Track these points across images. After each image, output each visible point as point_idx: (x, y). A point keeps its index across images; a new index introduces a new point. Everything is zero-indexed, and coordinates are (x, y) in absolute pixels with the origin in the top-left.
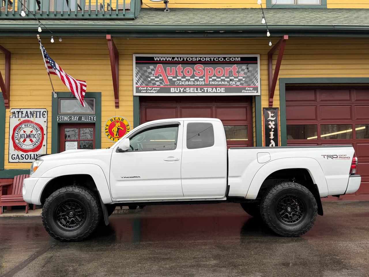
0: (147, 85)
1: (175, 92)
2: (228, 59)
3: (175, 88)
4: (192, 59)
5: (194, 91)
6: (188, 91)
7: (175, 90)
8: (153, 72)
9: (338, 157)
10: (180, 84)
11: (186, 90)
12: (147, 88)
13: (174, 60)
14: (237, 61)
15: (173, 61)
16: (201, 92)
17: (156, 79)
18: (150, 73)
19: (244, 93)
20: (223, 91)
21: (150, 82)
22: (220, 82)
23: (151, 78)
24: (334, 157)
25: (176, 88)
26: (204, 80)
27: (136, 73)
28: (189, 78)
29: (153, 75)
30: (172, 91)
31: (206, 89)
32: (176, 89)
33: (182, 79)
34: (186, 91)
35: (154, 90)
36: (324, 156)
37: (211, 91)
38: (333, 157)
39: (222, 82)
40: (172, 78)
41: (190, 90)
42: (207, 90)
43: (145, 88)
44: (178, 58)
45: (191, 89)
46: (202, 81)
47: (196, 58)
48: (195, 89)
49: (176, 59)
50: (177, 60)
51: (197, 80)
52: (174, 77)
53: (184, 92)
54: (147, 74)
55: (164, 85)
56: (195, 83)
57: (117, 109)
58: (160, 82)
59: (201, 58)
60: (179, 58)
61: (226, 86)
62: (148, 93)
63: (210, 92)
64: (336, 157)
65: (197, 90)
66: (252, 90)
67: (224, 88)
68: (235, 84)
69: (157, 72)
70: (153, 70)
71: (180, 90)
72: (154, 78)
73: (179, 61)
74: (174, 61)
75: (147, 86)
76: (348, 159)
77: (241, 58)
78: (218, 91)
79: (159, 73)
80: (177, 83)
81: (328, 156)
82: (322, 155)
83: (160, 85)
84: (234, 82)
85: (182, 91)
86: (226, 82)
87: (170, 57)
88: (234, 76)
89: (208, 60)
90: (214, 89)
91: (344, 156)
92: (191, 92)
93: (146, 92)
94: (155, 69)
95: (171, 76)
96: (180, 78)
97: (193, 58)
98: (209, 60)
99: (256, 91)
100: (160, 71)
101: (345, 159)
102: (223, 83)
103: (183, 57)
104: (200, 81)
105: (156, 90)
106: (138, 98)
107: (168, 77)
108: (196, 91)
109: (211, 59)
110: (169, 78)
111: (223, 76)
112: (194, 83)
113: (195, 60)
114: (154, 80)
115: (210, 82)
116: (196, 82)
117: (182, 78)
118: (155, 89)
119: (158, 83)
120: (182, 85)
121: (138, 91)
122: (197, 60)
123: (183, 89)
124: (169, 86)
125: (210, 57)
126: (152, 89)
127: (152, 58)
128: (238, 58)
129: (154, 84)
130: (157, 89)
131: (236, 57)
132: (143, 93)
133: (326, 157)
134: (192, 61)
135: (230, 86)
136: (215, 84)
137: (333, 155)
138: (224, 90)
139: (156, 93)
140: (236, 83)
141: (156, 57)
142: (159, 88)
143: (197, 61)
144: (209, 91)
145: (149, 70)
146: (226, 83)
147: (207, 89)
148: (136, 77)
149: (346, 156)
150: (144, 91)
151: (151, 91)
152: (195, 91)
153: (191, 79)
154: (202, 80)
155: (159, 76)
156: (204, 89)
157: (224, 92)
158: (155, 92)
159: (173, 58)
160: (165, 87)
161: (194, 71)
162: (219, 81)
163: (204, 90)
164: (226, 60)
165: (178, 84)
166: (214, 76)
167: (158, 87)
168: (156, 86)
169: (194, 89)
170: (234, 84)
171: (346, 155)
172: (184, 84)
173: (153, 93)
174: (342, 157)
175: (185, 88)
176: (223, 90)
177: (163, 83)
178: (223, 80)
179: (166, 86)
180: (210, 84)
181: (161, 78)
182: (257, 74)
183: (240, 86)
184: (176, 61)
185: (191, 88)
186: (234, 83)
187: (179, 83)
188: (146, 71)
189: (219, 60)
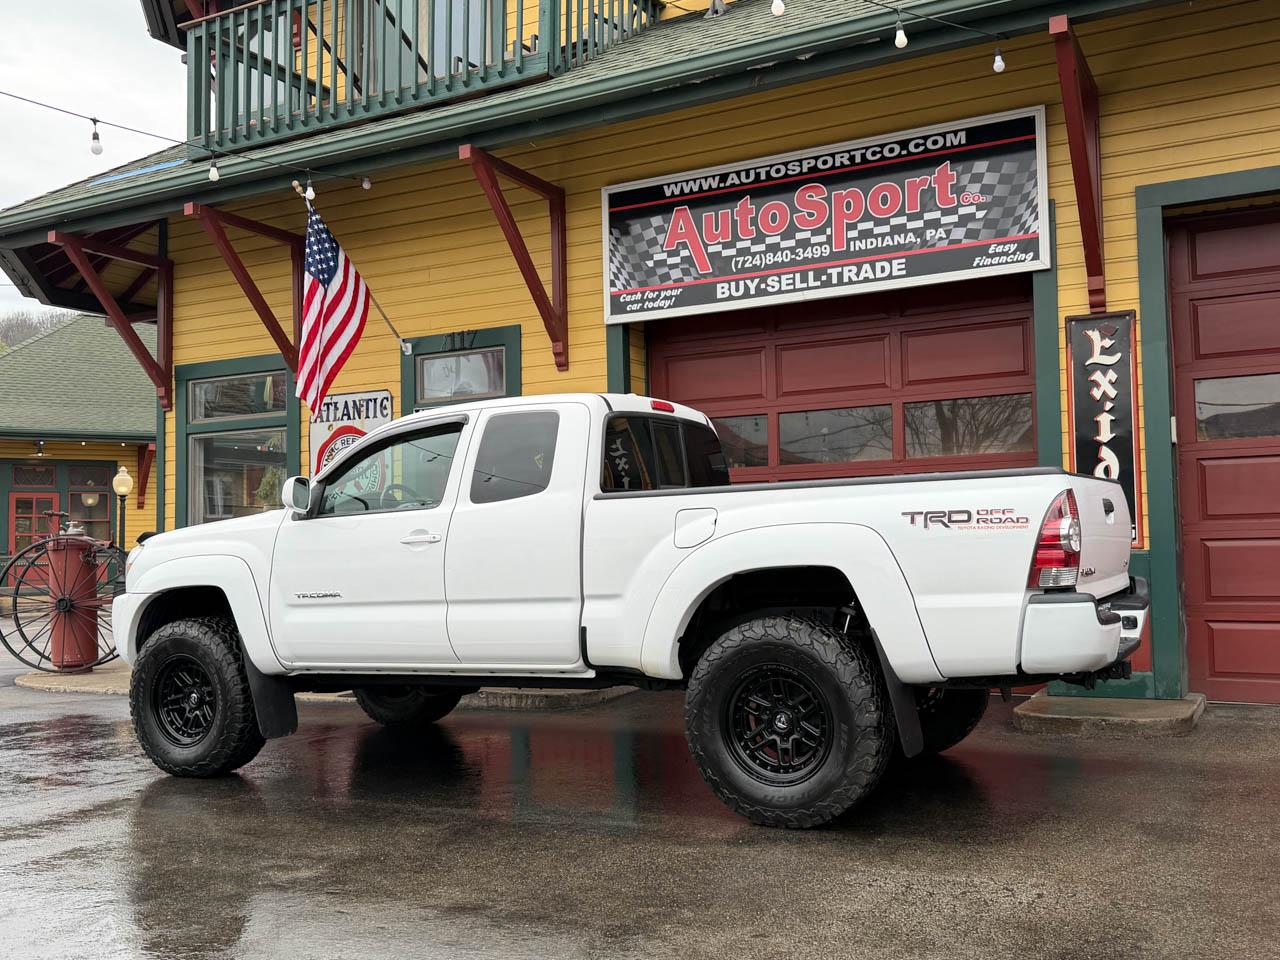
0: (643, 284)
1: (731, 298)
2: (917, 146)
3: (729, 282)
4: (787, 169)
5: (794, 284)
6: (773, 287)
7: (729, 289)
8: (661, 238)
9: (975, 517)
10: (747, 265)
11: (767, 285)
12: (643, 293)
13: (728, 184)
14: (952, 146)
15: (722, 188)
16: (818, 283)
17: (671, 261)
18: (653, 242)
19: (984, 266)
20: (899, 270)
21: (651, 272)
22: (888, 238)
23: (657, 257)
24: (955, 517)
25: (733, 281)
26: (829, 241)
27: (611, 250)
28: (777, 239)
29: (662, 246)
30: (719, 296)
31: (834, 272)
32: (733, 284)
33: (755, 249)
34: (765, 289)
35: (666, 298)
36: (913, 516)
37: (854, 279)
38: (950, 521)
39: (896, 237)
40: (719, 248)
41: (780, 282)
42: (840, 275)
43: (639, 296)
44: (738, 173)
45: (784, 277)
46: (820, 244)
47: (800, 161)
48: (798, 276)
49: (733, 180)
50: (737, 182)
51: (804, 244)
52: (726, 246)
53: (760, 293)
54: (642, 247)
55: (695, 278)
56: (797, 254)
57: (564, 375)
58: (681, 267)
59: (816, 158)
60: (743, 174)
61: (911, 249)
62: (648, 309)
63: (851, 282)
64: (965, 517)
65: (804, 279)
66: (1014, 253)
67: (904, 260)
68: (944, 236)
69: (674, 235)
70: (660, 230)
71: (747, 288)
72: (664, 256)
73: (742, 184)
74: (728, 187)
75: (642, 289)
76: (1018, 525)
77: (970, 132)
78: (879, 275)
79: (680, 236)
80: (737, 263)
81: (929, 516)
82: (903, 514)
83: (681, 280)
84: (941, 230)
85: (753, 292)
86: (911, 234)
87: (714, 177)
88: (940, 209)
89: (842, 162)
90: (866, 267)
91: (1000, 515)
92: (786, 291)
93: (642, 309)
94: (666, 226)
95: (719, 243)
96: (747, 244)
97: (790, 166)
98: (847, 162)
99: (1031, 254)
100: (681, 229)
101: (1007, 527)
102: (899, 239)
103: (755, 169)
104: (813, 245)
105: (670, 298)
106: (620, 330)
107: (706, 246)
108: (802, 282)
109: (852, 158)
110: (711, 249)
111: (901, 213)
112: (793, 256)
113: (798, 170)
114: (661, 263)
115: (852, 243)
116: (801, 250)
117: (754, 242)
118: (668, 293)
119: (676, 274)
120: (755, 268)
121: (618, 307)
122: (805, 170)
123: (757, 281)
124: (711, 279)
125: (848, 152)
126: (658, 296)
127: (658, 191)
128: (955, 133)
129: (666, 277)
130: (674, 293)
131: (948, 133)
132: (632, 311)
133: (920, 519)
134: (786, 175)
135: (925, 250)
136: (869, 247)
137: (951, 513)
138: (903, 266)
139: (670, 307)
140: (948, 233)
141: (669, 185)
142: (680, 290)
143: (806, 173)
144: (846, 280)
145: (650, 234)
146: (911, 237)
147: (840, 269)
148: (611, 261)
149: (1008, 515)
150: (635, 307)
151: (656, 305)
152: (799, 285)
153: (784, 244)
154: (823, 238)
155: (680, 248)
156: (829, 271)
157: (904, 272)
158: (668, 303)
159: (724, 177)
160: (698, 282)
161: (794, 210)
162: (883, 236)
163: (830, 276)
164: (909, 152)
165: (739, 266)
166: (867, 218)
167: (675, 288)
168: (671, 282)
169: (794, 279)
170: (941, 239)
171: (1011, 511)
172: (758, 263)
173: (662, 308)
174: (989, 517)
175: (763, 280)
176: (897, 266)
177: (692, 270)
178: (900, 229)
179: (703, 281)
180: (852, 249)
181: (684, 253)
182: (1036, 185)
183: (964, 241)
184: (733, 185)
185: (782, 277)
186: (941, 233)
187: (744, 262)
188: (639, 238)
189: (883, 156)
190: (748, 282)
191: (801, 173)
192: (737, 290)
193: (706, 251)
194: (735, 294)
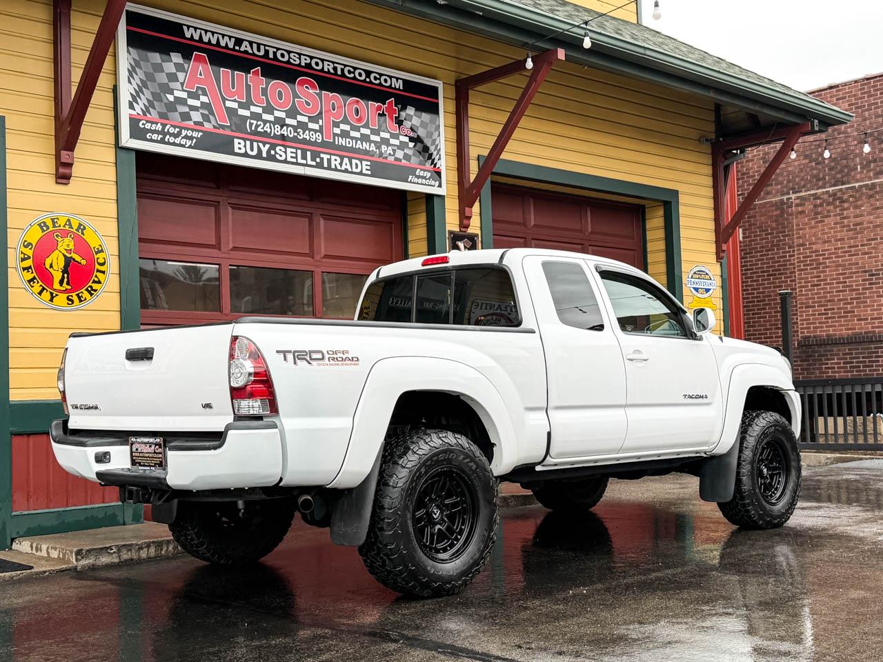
0: (163, 116)
1: (246, 155)
2: (375, 78)
3: (245, 140)
4: (290, 58)
5: (296, 158)
6: (281, 156)
7: (245, 146)
8: (181, 76)
10: (259, 129)
11: (276, 153)
12: (164, 126)
13: (242, 49)
14: (395, 88)
15: (237, 51)
16: (314, 163)
17: (191, 102)
18: (173, 77)
19: (414, 183)
20: (367, 169)
21: (171, 107)
22: (359, 142)
23: (177, 94)
25: (248, 140)
26: (321, 130)
27: (129, 70)
28: (283, 115)
29: (182, 84)
30: (236, 150)
31: (326, 157)
32: (248, 143)
33: (265, 117)
34: (275, 156)
35: (186, 137)
37: (339, 167)
39: (364, 143)
40: (235, 105)
41: (285, 152)
42: (329, 161)
43: (159, 127)
44: (251, 43)
45: (289, 150)
46: (316, 131)
47: (300, 54)
48: (299, 152)
49: (245, 47)
50: (250, 51)
51: (303, 126)
52: (241, 106)
53: (271, 158)
54: (162, 78)
55: (215, 127)
56: (298, 133)
57: (61, 188)
58: (201, 111)
59: (312, 58)
60: (255, 46)
61: (373, 156)
62: (169, 143)
63: (336, 170)
65: (304, 157)
66: (429, 179)
67: (369, 163)
68: (392, 153)
69: (193, 79)
70: (179, 67)
71: (260, 150)
72: (184, 95)
73: (254, 54)
74: (242, 52)
75: (165, 121)
77: (404, 81)
78: (354, 170)
79: (199, 81)
80: (251, 124)
83: (201, 124)
84: (390, 148)
85: (264, 155)
86: (373, 145)
87: (230, 37)
88: (389, 132)
89: (328, 69)
90: (346, 160)
92: (289, 163)
93: (162, 141)
94: (186, 66)
95: (235, 101)
96: (259, 110)
97: (292, 55)
98: (332, 71)
99: (437, 182)
100: (201, 75)
102: (366, 146)
103: (265, 45)
104: (310, 130)
105: (191, 138)
106: (133, 155)
107: (224, 100)
108: (302, 159)
109: (335, 69)
110: (228, 104)
111: (366, 126)
112: (296, 134)
113: (298, 62)
114: (182, 101)
115: (336, 137)
116: (302, 132)
117: (266, 110)
118: (189, 133)
119: (196, 116)
120: (265, 134)
121: (137, 133)
122: (303, 64)
123: (268, 146)
124: (228, 132)
125: (333, 63)
126: (179, 134)
127: (177, 29)
128: (397, 79)
129: (185, 117)
130: (195, 134)
131: (394, 77)
132: (151, 140)
134: (288, 62)
135: (381, 160)
136: (348, 145)
138: (369, 168)
139: (190, 147)
140: (394, 151)
141: (189, 27)
142: (201, 134)
143: (302, 67)
144: (333, 167)
145: (169, 67)
146: (373, 148)
147: (329, 157)
148: (130, 82)
150: (155, 137)
151: (177, 141)
152: (300, 161)
153: (288, 121)
154: (316, 127)
155: (200, 92)
156: (322, 155)
157: (369, 173)
158: (189, 142)
159: (239, 42)
160: (216, 131)
161: (296, 96)
162: (357, 139)
163: (322, 159)
164: (370, 80)
165: (253, 129)
166: (345, 121)
167: (196, 130)
168: (191, 123)
169: (296, 153)
170: (390, 154)
172: (269, 130)
173: (183, 146)
175: (273, 147)
176: (365, 166)
177: (211, 118)
178: (365, 138)
179: (221, 131)
180: (337, 143)
181: (204, 99)
182: (439, 135)
183: (403, 161)
184: (246, 52)
185: (288, 149)
186: (390, 150)
187: (257, 126)
188: (158, 68)
189: (380, 82)
190: (261, 145)
191: (299, 65)
192: (252, 149)
193: (224, 105)
194: (249, 152)
